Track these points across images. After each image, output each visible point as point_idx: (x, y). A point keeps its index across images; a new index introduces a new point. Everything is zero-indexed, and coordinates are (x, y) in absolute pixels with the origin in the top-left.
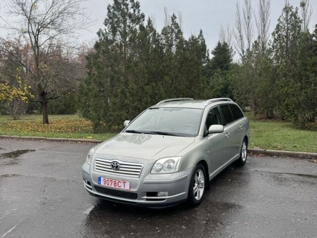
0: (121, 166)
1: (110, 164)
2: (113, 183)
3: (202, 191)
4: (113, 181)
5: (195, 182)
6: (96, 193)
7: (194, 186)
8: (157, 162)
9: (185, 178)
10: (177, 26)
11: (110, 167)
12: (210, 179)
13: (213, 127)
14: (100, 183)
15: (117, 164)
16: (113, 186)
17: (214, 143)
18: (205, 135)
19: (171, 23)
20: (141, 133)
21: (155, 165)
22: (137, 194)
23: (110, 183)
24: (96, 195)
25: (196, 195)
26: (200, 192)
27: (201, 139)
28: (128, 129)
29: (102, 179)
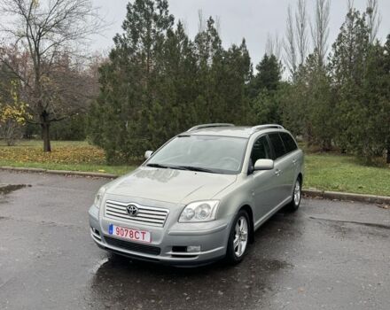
0: (140, 211)
1: (125, 209)
2: (129, 234)
3: (244, 244)
4: (129, 230)
5: (235, 233)
6: (106, 245)
7: (235, 238)
8: (188, 207)
9: (224, 228)
10: (215, 33)
11: (125, 212)
12: (255, 229)
13: (260, 163)
14: (112, 233)
15: (134, 208)
16: (128, 237)
17: (261, 183)
18: (250, 172)
19: (208, 28)
20: (166, 168)
21: (185, 211)
22: (160, 249)
23: (125, 232)
24: (106, 248)
25: (236, 250)
26: (241, 245)
27: (245, 178)
28: (150, 162)
29: (114, 227)
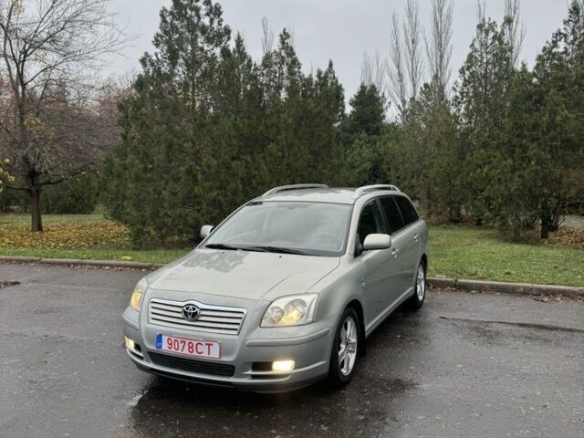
0: (203, 313)
1: (180, 310)
2: (187, 347)
3: (353, 357)
4: (187, 342)
5: (340, 341)
6: (152, 365)
7: (340, 349)
8: (272, 306)
9: (328, 332)
10: (291, 52)
11: (180, 315)
12: (366, 335)
13: (371, 239)
14: (161, 347)
15: (194, 309)
16: (186, 352)
17: (372, 268)
18: (358, 253)
19: (281, 46)
20: (235, 249)
21: (269, 310)
22: (234, 367)
23: (181, 346)
24: (152, 370)
25: (342, 367)
26: (349, 359)
27: (351, 261)
28: (210, 242)
29: (165, 339)
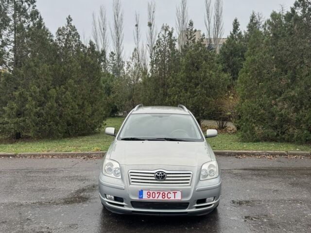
0: (168, 175)
1: (153, 175)
2: (161, 195)
4: (161, 192)
6: (132, 209)
8: (203, 168)
11: (154, 178)
14: (142, 197)
15: (163, 174)
16: (160, 198)
19: (67, 23)
22: (188, 203)
